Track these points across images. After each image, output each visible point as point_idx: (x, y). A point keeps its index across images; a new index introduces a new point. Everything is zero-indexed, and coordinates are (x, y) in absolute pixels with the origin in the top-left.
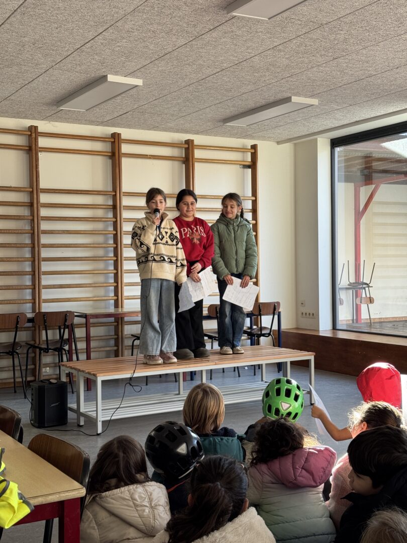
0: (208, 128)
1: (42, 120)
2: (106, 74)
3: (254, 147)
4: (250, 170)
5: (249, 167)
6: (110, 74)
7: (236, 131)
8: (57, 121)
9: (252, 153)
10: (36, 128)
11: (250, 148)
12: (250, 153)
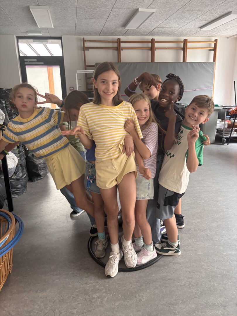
0: (194, 33)
1: (123, 36)
2: (138, 8)
3: (216, 40)
4: (213, 52)
5: (213, 50)
6: (140, 8)
7: (207, 33)
8: (129, 36)
9: (215, 43)
10: (120, 39)
11: (214, 41)
12: (214, 44)
